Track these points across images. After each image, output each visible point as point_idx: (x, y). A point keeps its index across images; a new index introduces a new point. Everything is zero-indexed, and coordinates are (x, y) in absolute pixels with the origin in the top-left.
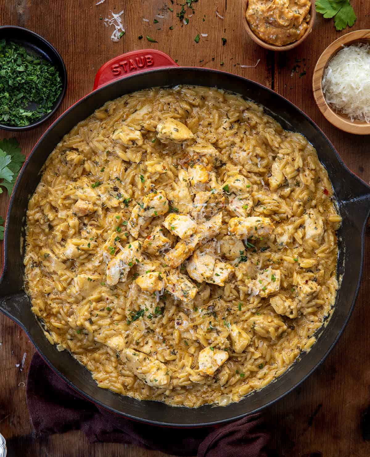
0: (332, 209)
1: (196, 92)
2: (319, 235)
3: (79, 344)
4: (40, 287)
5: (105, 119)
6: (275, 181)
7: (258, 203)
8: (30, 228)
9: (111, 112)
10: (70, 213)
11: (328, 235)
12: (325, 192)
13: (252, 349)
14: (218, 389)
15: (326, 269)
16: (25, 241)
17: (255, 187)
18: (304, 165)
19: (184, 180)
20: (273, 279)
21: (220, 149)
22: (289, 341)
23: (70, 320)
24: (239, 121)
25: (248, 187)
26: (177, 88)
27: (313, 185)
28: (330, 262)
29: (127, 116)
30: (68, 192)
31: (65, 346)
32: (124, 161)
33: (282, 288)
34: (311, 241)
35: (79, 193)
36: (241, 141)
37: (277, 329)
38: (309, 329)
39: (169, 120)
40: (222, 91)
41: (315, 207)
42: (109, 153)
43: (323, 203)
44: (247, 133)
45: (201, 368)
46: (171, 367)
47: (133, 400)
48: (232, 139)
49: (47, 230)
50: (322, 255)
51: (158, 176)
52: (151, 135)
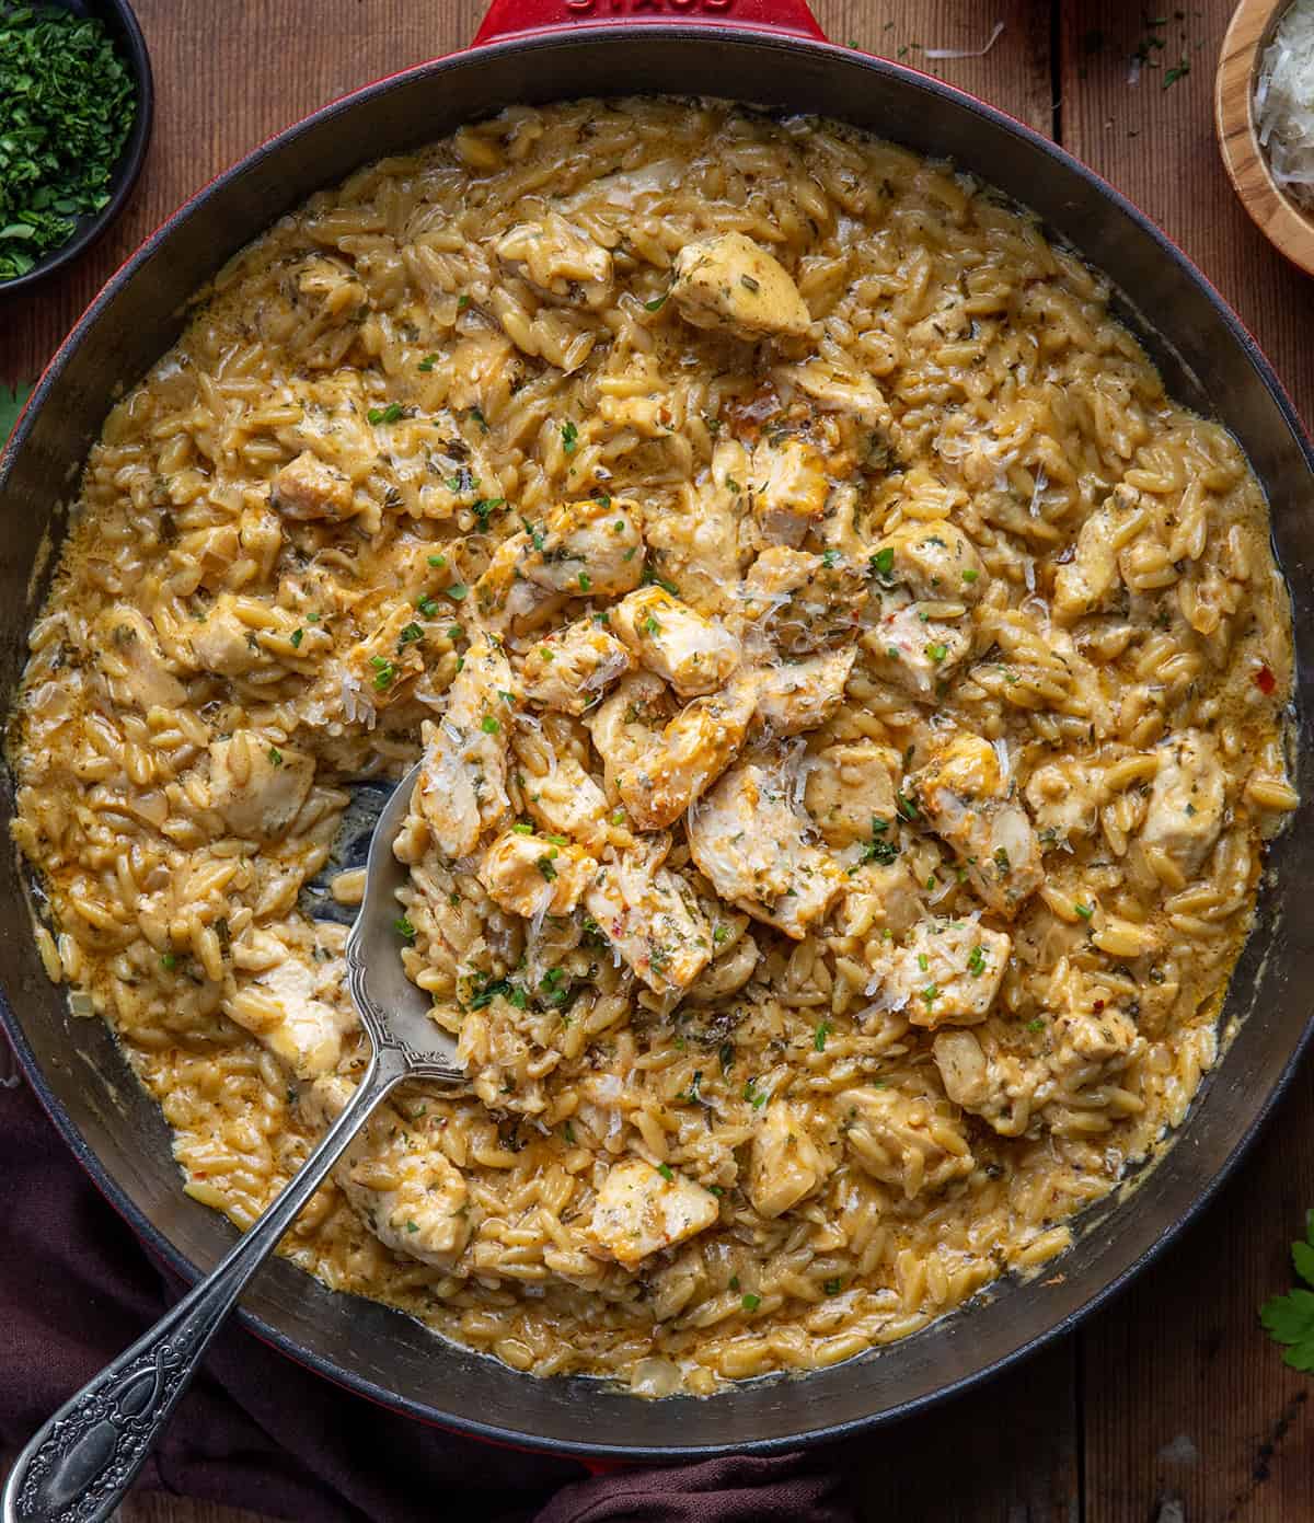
0: (1271, 754)
1: (870, 162)
2: (1200, 838)
3: (157, 1008)
4: (67, 748)
5: (489, 172)
6: (1078, 582)
7: (991, 651)
8: (87, 514)
9: (519, 149)
10: (261, 492)
11: (1232, 852)
12: (1264, 679)
13: (817, 1215)
14: (642, 1329)
15: (1190, 978)
16: (56, 556)
17: (998, 588)
18: (1206, 551)
19: (729, 482)
20: (975, 966)
21: (902, 408)
22: (968, 1217)
23: (147, 904)
24: (1004, 317)
25: (970, 579)
26: (797, 125)
27: (1222, 637)
28: (1210, 957)
29: (579, 183)
30: (270, 413)
31: (99, 1002)
32: (516, 351)
33: (999, 1006)
34: (1158, 853)
35: (313, 427)
36: (990, 397)
37: (934, 1158)
38: (1055, 1194)
39: (734, 237)
40: (967, 183)
41: (1210, 726)
42: (468, 306)
43: (1246, 721)
44: (1022, 372)
45: (597, 1227)
46: (484, 1192)
47: (306, 1277)
48: (956, 378)
49: (151, 538)
50: (1190, 923)
51: (633, 442)
52: (649, 278)
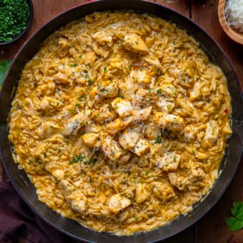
0: (227, 124)
1: (158, 21)
2: (214, 139)
3: (34, 168)
4: (18, 123)
5: (92, 23)
6: (194, 94)
7: (179, 107)
8: (21, 82)
9: (97, 19)
10: (52, 79)
11: (220, 141)
12: (226, 111)
13: (148, 203)
14: (118, 223)
15: (213, 162)
16: (16, 89)
17: (180, 95)
18: (216, 89)
19: (133, 78)
20: (175, 160)
21: (163, 64)
22: (174, 204)
23: (32, 150)
24: (181, 48)
25: (175, 94)
26: (145, 15)
27: (219, 104)
28: (216, 159)
29: (107, 25)
30: (53, 65)
31: (23, 167)
32: (96, 54)
33: (179, 167)
34: (207, 141)
35: (61, 67)
36: (179, 62)
37: (168, 194)
38: (190, 200)
39: (134, 34)
40: (175, 25)
41: (216, 119)
42: (88, 46)
43: (223, 118)
44: (184, 58)
45: (110, 206)
46: (90, 200)
47: (59, 215)
48: (172, 59)
49: (33, 86)
50: (213, 153)
51: (116, 70)
52: (119, 41)
